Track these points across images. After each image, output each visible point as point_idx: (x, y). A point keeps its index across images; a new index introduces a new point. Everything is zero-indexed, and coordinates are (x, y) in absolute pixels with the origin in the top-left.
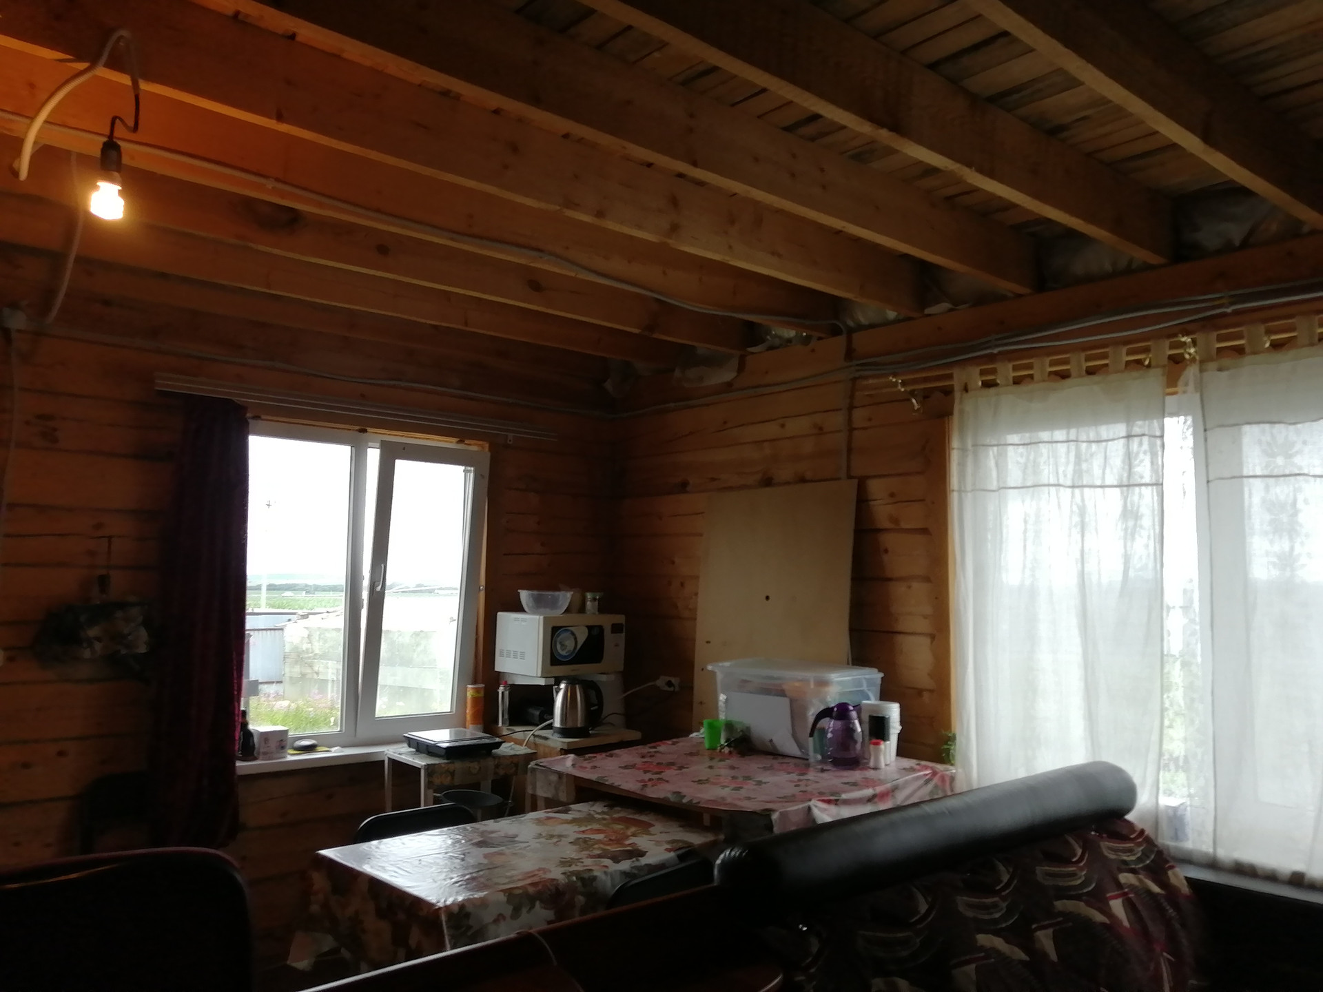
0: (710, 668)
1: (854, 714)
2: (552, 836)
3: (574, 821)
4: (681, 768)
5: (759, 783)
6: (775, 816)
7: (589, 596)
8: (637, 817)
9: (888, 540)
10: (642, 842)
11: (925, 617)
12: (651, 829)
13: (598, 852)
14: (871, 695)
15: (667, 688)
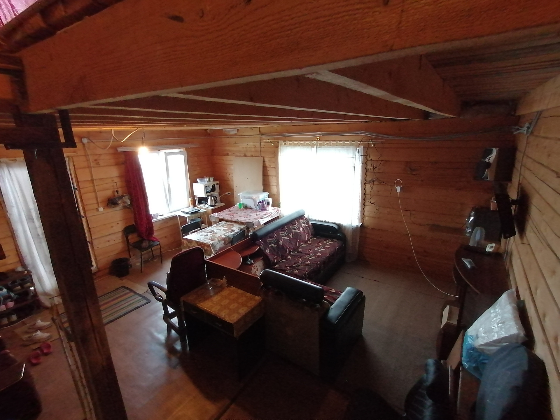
0: (239, 195)
1: (264, 202)
2: (219, 229)
3: (221, 226)
4: (236, 214)
5: (250, 216)
6: (254, 223)
7: (211, 178)
8: (231, 224)
9: (268, 169)
10: (234, 228)
11: (275, 183)
12: (234, 226)
13: (228, 231)
14: (267, 197)
15: (228, 194)
